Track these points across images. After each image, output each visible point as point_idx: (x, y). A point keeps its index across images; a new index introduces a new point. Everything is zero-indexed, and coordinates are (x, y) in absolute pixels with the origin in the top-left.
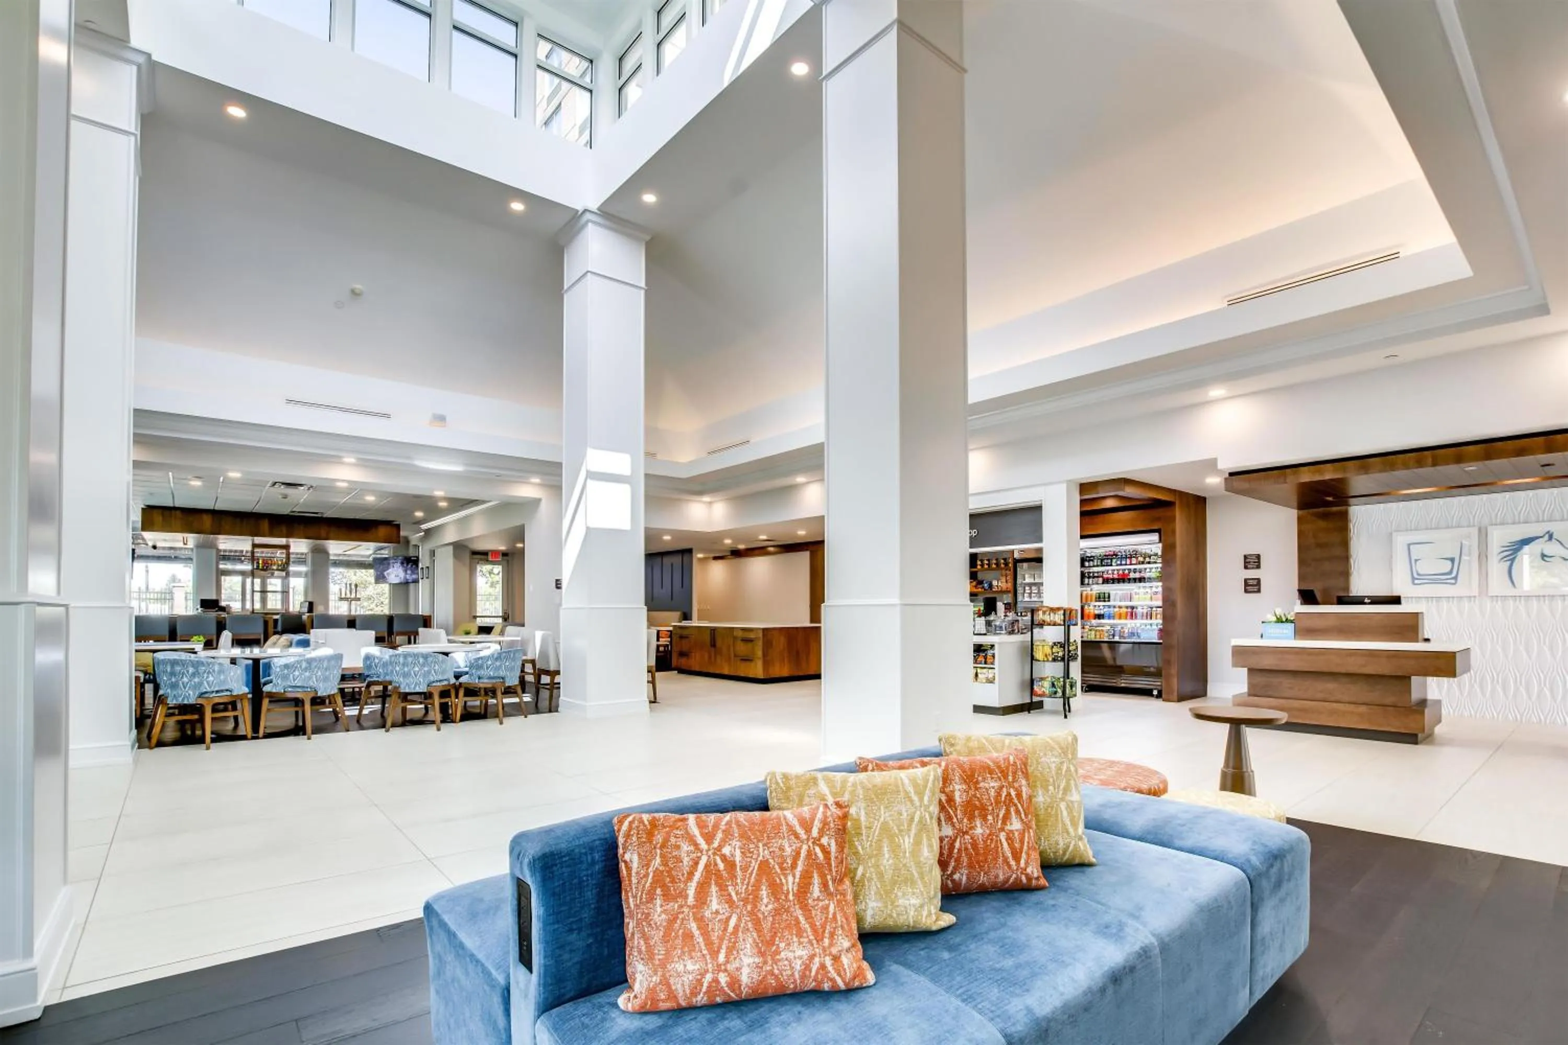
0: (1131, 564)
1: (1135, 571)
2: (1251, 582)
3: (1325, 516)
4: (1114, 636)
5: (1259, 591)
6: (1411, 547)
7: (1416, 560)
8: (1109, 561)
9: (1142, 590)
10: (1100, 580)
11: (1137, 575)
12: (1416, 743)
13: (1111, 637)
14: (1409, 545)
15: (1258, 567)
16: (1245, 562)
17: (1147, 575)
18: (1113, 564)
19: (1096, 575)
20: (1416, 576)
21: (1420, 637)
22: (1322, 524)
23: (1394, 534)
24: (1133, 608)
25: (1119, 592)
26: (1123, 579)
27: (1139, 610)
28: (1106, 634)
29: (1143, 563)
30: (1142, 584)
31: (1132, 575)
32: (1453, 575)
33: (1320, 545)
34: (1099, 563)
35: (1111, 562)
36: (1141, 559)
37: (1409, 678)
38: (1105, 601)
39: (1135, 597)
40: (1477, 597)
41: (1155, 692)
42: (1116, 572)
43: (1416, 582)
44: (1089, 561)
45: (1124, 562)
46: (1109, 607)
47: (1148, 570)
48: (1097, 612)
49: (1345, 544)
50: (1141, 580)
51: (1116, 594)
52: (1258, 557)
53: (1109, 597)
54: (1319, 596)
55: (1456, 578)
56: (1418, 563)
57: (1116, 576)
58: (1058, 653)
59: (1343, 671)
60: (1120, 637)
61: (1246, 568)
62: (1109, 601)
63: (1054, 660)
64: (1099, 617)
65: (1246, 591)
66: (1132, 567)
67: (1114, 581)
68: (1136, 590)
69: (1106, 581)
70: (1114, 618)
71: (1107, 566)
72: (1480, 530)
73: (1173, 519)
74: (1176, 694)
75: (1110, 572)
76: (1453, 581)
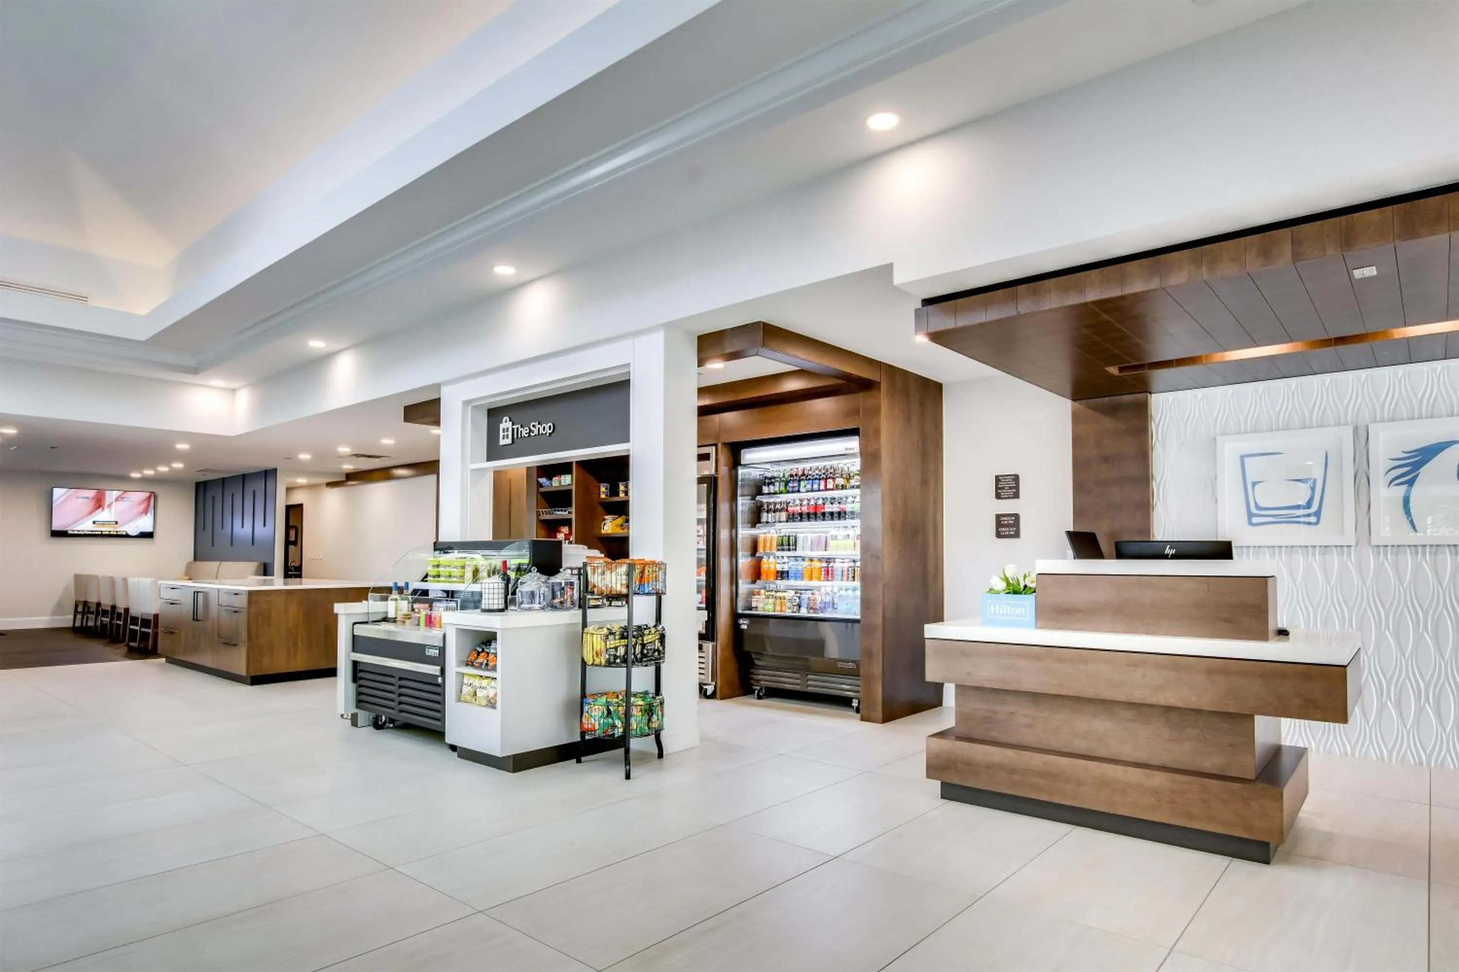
0: (826, 489)
1: (833, 501)
2: (1005, 521)
3: (1112, 411)
4: (799, 606)
5: (1017, 535)
6: (1246, 459)
7: (1254, 484)
8: (796, 484)
9: (842, 533)
10: (783, 516)
11: (835, 508)
12: (1267, 861)
13: (795, 608)
14: (1242, 458)
15: (1016, 496)
16: (997, 488)
17: (848, 507)
18: (802, 489)
19: (778, 506)
20: (1254, 510)
21: (1272, 627)
22: (1108, 423)
23: (1219, 439)
24: (828, 560)
25: (809, 535)
26: (815, 514)
27: (837, 565)
28: (789, 604)
29: (843, 487)
30: (842, 522)
31: (828, 508)
32: (1314, 508)
33: (1105, 459)
34: (782, 488)
35: (799, 486)
36: (840, 481)
37: (1251, 718)
38: (789, 550)
39: (832, 543)
40: (1353, 549)
41: (855, 703)
42: (805, 502)
43: (1255, 520)
44: (769, 484)
45: (816, 487)
46: (796, 558)
47: (850, 499)
48: (779, 568)
49: (1143, 456)
50: (841, 515)
51: (806, 538)
52: (1016, 478)
53: (795, 544)
54: (1105, 545)
55: (1318, 514)
56: (1257, 487)
57: (805, 509)
58: (616, 648)
59: (1122, 698)
60: (810, 608)
61: (998, 496)
62: (795, 549)
63: (609, 664)
64: (783, 575)
65: (999, 535)
66: (829, 494)
67: (801, 517)
68: (833, 532)
69: (792, 518)
70: (802, 577)
71: (793, 492)
72: (1356, 429)
73: (877, 411)
74: (879, 708)
75: (798, 502)
76: (1313, 519)
